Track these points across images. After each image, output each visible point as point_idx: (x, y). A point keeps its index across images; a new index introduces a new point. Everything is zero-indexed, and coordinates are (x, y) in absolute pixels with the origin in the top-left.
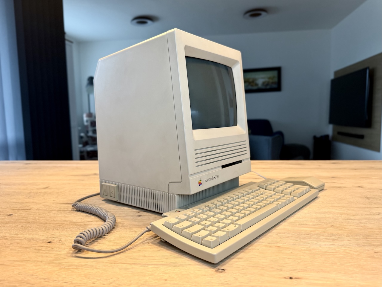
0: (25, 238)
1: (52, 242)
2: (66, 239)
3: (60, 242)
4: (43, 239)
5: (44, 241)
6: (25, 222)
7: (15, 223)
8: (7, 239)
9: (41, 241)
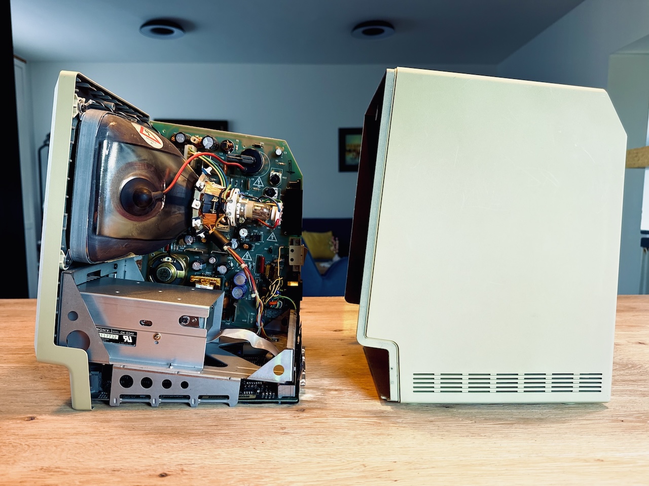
0: (104, 469)
1: (169, 475)
2: (193, 466)
3: (185, 473)
4: (143, 468)
5: (149, 472)
6: (77, 434)
7: (56, 437)
8: (65, 474)
9: (142, 473)
